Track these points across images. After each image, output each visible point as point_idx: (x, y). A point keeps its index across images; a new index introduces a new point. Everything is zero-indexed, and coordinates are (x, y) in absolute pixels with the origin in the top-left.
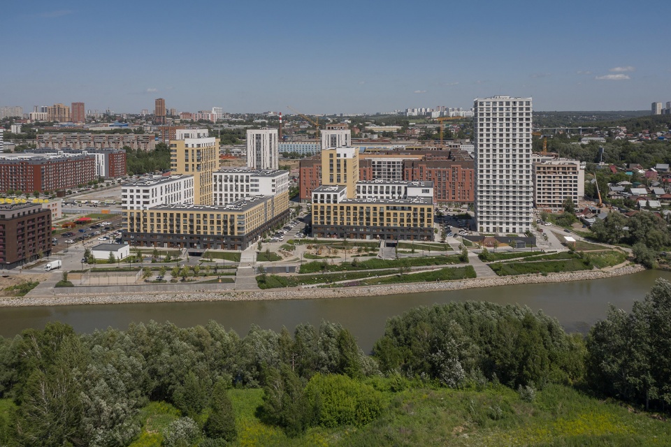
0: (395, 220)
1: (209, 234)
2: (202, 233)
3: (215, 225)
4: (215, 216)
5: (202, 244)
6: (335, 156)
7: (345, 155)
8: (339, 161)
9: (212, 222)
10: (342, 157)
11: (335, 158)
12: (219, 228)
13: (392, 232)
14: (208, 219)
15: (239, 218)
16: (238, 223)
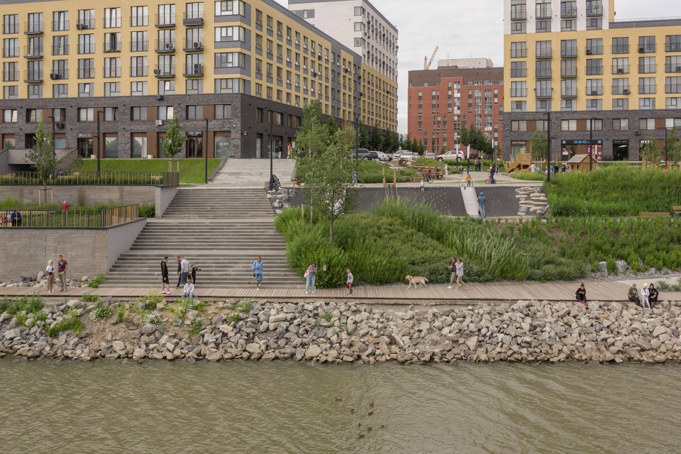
5: (72, 137)
9: (113, 42)
15: (223, 13)
16: (218, 39)
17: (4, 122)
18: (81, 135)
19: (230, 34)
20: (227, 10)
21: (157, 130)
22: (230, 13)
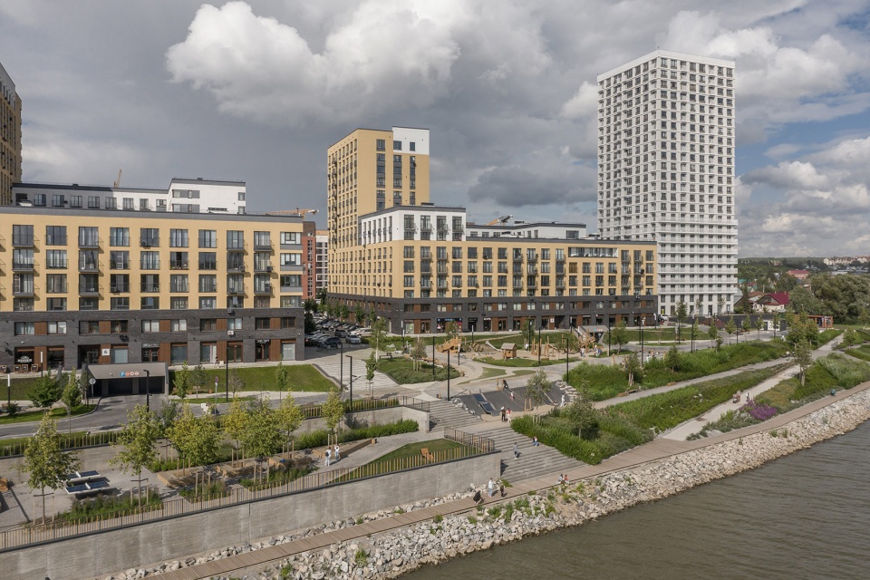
0: (586, 281)
1: (165, 305)
2: (135, 305)
3: (193, 272)
4: (193, 239)
5: (136, 347)
6: (389, 146)
7: (412, 146)
8: (398, 160)
9: (179, 260)
10: (405, 150)
11: (390, 153)
12: (207, 284)
13: (578, 309)
14: (164, 252)
15: (287, 242)
16: (283, 263)
17: (48, 334)
18: (145, 345)
19: (293, 260)
20: (290, 240)
21: (229, 339)
22: (294, 242)
